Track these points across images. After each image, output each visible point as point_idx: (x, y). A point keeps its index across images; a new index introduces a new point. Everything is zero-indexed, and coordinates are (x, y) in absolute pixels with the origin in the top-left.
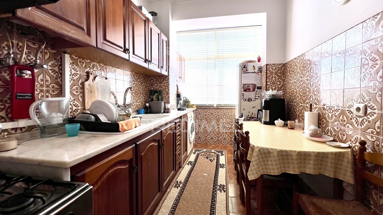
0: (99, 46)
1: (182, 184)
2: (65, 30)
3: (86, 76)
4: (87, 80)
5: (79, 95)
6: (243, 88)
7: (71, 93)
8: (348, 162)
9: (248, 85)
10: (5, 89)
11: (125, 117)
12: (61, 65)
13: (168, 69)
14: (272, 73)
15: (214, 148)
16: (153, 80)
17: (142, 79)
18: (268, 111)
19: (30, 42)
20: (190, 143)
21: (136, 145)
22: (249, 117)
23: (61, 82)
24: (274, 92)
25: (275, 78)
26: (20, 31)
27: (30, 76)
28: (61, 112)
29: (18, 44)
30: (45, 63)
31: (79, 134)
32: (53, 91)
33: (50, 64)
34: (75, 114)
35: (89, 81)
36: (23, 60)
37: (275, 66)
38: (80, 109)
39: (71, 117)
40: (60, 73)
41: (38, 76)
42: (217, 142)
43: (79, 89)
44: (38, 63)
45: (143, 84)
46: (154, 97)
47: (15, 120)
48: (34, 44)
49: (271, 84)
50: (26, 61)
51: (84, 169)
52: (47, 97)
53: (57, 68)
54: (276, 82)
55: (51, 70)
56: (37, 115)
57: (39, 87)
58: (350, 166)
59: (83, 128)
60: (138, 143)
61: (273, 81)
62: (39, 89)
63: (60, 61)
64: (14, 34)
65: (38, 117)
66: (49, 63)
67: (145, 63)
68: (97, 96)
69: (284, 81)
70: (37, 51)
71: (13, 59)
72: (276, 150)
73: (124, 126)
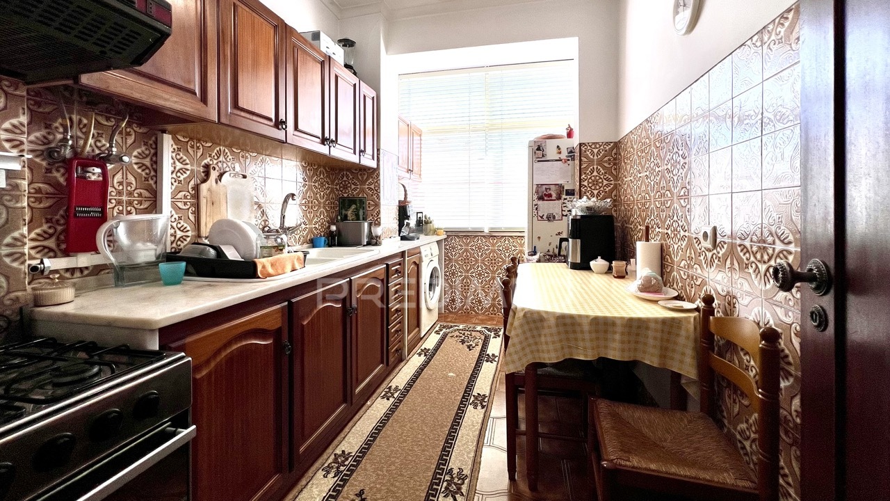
0: (223, 120)
1: (399, 392)
2: (161, 98)
3: (203, 172)
4: (204, 181)
5: (188, 209)
6: (537, 192)
7: (174, 205)
8: (687, 338)
9: (547, 187)
10: (55, 200)
11: (273, 250)
12: (156, 154)
13: (378, 154)
14: (591, 162)
15: (482, 322)
16: (347, 176)
17: (322, 176)
18: (579, 241)
19: (102, 115)
20: (429, 310)
21: (290, 304)
22: (549, 255)
23: (154, 186)
24: (592, 202)
25: (598, 171)
26: (85, 99)
27: (99, 176)
28: (151, 241)
29: (80, 121)
30: (125, 152)
31: (183, 282)
32: (140, 203)
33: (135, 153)
34: (180, 245)
35: (209, 182)
36: (88, 148)
37: (598, 146)
38: (190, 235)
39: (173, 250)
40: (153, 169)
41: (114, 176)
42: (492, 309)
43: (189, 197)
44: (114, 153)
45: (325, 185)
46: (349, 213)
47: (71, 254)
48: (108, 119)
49: (590, 185)
50: (93, 150)
51: (184, 338)
52: (129, 213)
53: (148, 159)
54: (600, 180)
55: (136, 164)
56: (109, 246)
57: (116, 196)
58: (691, 344)
59: (191, 270)
60: (294, 300)
61: (593, 178)
62: (115, 199)
63: (154, 146)
64: (73, 104)
65: (111, 249)
66: (134, 151)
67: (323, 146)
68: (225, 212)
69: (616, 178)
70: (113, 132)
71: (72, 147)
72: (553, 314)
73: (266, 266)
